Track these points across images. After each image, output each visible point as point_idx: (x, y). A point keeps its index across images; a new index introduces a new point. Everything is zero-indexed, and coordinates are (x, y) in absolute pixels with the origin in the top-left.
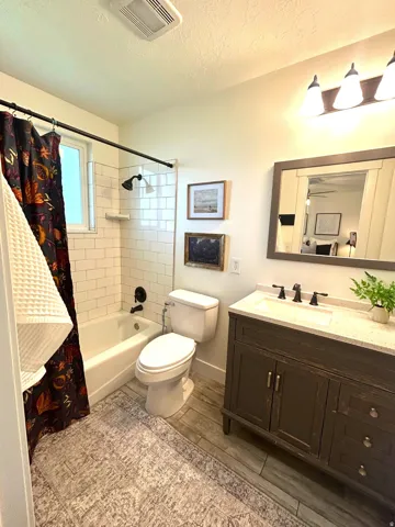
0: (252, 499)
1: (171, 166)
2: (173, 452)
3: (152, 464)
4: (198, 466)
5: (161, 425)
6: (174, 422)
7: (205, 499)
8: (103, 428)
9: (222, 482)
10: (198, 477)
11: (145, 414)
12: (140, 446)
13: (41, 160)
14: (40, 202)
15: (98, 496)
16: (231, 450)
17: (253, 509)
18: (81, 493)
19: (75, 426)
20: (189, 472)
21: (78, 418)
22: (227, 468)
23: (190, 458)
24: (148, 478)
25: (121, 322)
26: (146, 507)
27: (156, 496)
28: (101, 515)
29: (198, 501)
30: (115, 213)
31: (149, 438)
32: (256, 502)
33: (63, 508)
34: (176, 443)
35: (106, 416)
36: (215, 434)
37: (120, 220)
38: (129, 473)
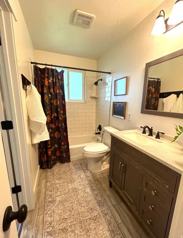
0: (104, 209)
1: (110, 73)
2: (87, 182)
3: (80, 182)
4: (92, 190)
5: (89, 174)
6: (93, 175)
7: (88, 199)
8: (73, 168)
9: (97, 198)
10: (90, 193)
11: (85, 168)
12: (79, 176)
13: (59, 79)
14: (58, 92)
15: (62, 182)
16: (108, 192)
17: (102, 211)
18: (59, 179)
19: (66, 164)
20: (88, 190)
21: (67, 162)
22: (102, 196)
23: (91, 187)
24: (76, 185)
25: (93, 138)
26: (71, 191)
27: (75, 190)
28: (60, 186)
29: (86, 198)
30: (94, 95)
31: (83, 175)
32: (104, 211)
33: (53, 180)
34: (90, 181)
35: (75, 165)
36: (106, 185)
37: (96, 98)
38: (72, 181)
